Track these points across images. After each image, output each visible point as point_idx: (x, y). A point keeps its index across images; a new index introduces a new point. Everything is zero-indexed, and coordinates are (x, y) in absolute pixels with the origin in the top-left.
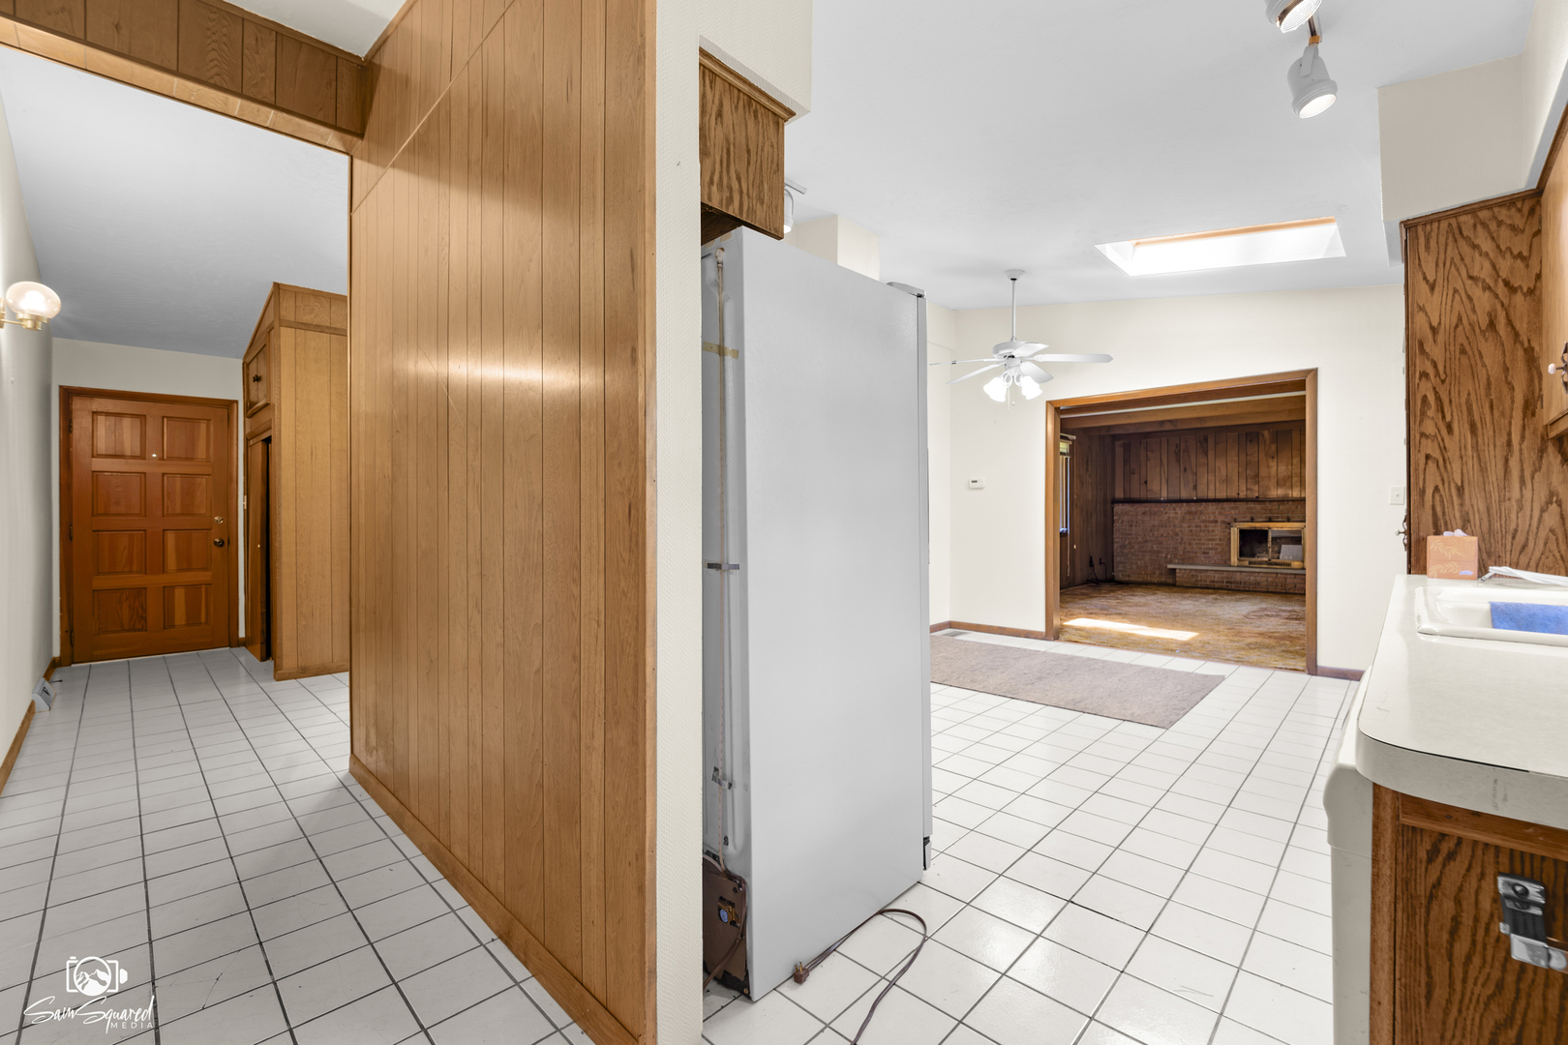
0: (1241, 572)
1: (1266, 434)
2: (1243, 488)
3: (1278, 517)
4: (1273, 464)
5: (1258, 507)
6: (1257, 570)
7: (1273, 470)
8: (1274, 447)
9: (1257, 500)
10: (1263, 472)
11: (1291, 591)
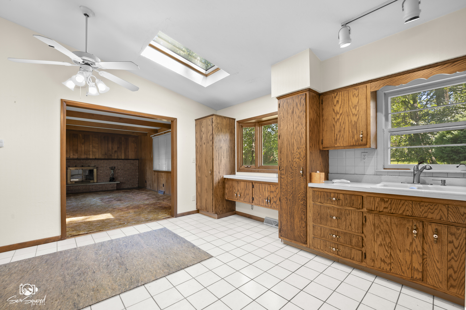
0: (73, 186)
1: (80, 135)
2: (72, 154)
3: (85, 165)
4: (83, 146)
5: (78, 161)
6: (79, 185)
7: (83, 148)
8: (83, 140)
9: (77, 159)
10: (79, 149)
11: (92, 191)
